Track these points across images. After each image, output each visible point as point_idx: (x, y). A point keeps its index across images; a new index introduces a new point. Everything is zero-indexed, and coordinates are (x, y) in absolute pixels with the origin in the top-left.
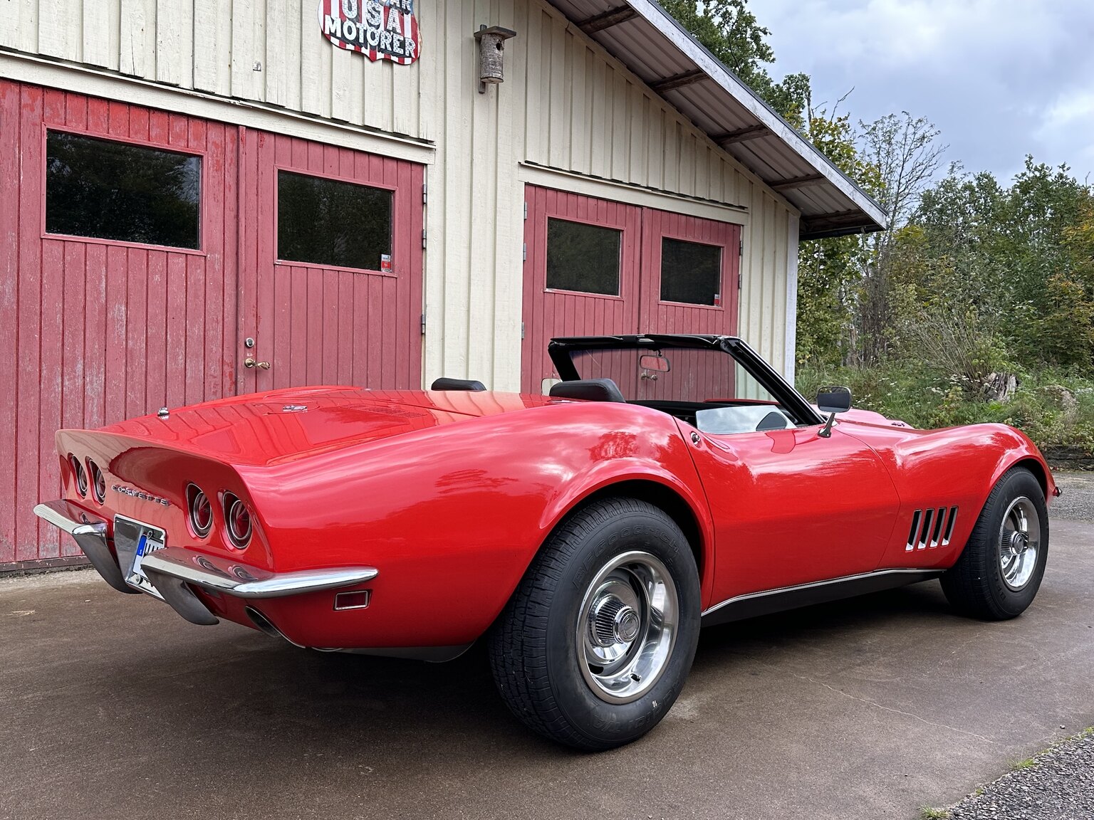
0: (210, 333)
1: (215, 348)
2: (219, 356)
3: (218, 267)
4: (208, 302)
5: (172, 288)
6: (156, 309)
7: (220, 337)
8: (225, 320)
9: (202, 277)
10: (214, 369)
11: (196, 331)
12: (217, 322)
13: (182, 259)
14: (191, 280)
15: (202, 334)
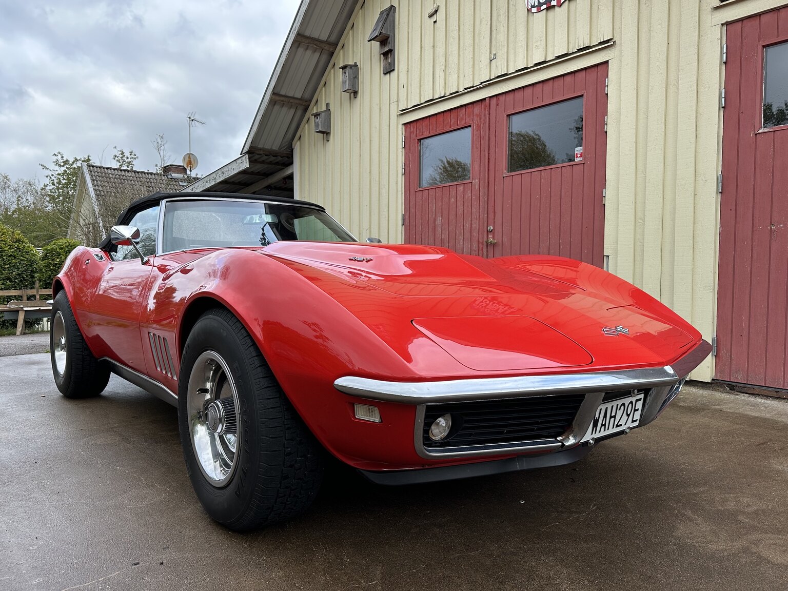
0: (474, 226)
1: (475, 234)
2: (477, 239)
3: (477, 187)
4: (473, 208)
5: (459, 204)
6: (452, 217)
7: (478, 228)
8: (480, 217)
9: (470, 195)
10: (475, 245)
11: (467, 225)
12: (477, 219)
13: (462, 187)
14: (466, 197)
15: (470, 227)
